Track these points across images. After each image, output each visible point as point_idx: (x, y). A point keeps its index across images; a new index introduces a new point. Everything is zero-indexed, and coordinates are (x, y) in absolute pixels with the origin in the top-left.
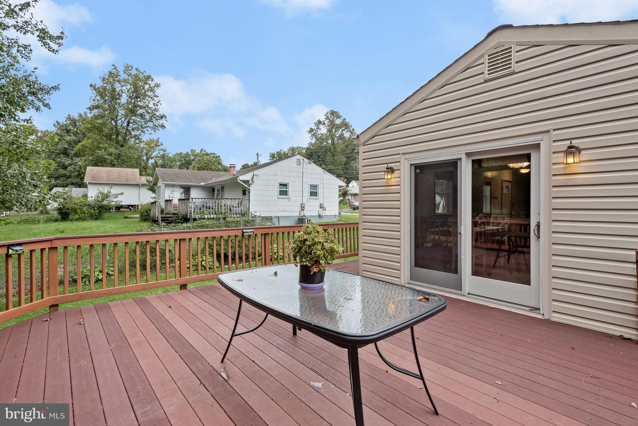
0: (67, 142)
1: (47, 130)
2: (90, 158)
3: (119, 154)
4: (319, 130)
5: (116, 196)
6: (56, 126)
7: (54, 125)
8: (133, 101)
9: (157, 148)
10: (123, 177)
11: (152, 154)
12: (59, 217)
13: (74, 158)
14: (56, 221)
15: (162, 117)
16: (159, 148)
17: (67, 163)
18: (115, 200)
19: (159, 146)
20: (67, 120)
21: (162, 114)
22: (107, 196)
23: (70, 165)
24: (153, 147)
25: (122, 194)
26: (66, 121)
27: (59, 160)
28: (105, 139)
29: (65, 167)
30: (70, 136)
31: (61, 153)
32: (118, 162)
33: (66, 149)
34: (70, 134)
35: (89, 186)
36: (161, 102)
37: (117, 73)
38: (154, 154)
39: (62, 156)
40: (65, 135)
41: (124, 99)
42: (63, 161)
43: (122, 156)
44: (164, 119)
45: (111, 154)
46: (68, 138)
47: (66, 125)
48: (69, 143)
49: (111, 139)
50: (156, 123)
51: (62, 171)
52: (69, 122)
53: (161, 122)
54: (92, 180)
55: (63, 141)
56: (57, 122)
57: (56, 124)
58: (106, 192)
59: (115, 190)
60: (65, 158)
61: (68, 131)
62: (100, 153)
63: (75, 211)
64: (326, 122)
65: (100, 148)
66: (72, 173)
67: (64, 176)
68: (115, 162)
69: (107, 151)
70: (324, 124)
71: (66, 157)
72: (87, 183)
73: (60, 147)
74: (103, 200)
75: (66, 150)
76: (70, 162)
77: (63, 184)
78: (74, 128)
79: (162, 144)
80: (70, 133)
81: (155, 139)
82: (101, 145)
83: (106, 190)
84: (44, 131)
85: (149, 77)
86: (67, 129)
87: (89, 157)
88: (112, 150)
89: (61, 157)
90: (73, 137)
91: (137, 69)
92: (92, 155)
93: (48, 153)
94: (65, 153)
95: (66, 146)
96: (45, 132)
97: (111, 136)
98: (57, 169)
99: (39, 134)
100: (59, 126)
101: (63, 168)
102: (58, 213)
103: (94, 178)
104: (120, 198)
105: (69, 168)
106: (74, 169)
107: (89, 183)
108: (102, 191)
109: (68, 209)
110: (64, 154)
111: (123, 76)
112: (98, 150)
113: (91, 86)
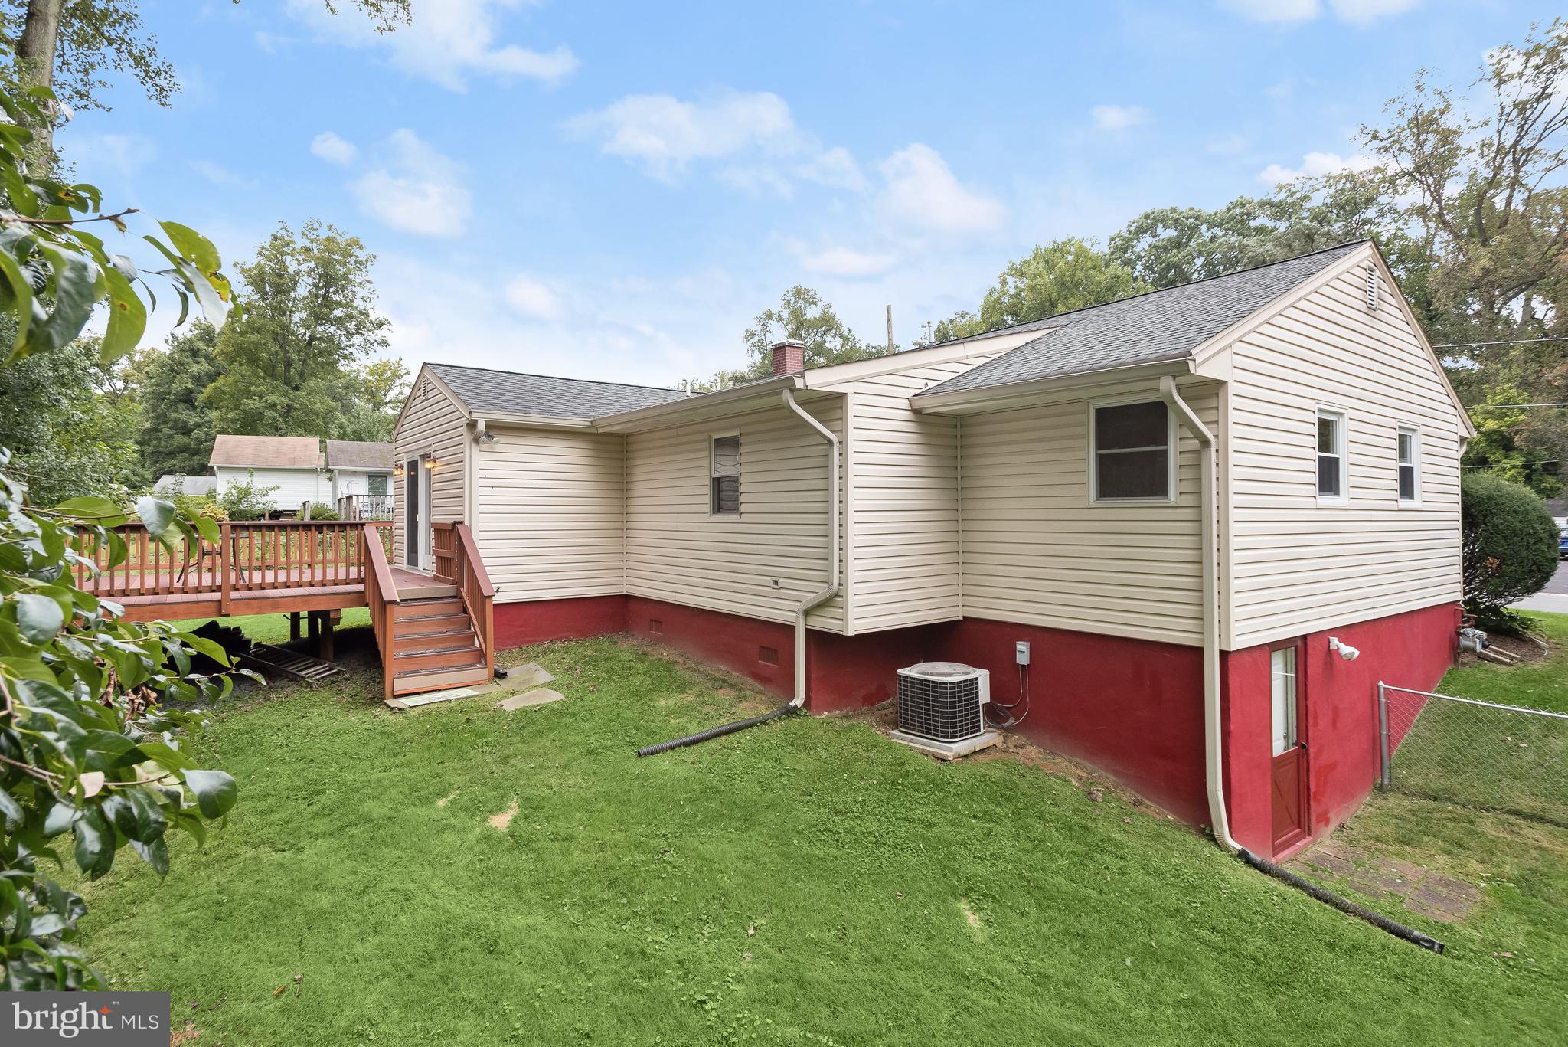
0: (193, 377)
1: (153, 349)
2: (231, 415)
3: (288, 406)
4: (767, 334)
5: (265, 493)
6: (170, 343)
7: (166, 341)
8: (322, 292)
9: (398, 382)
10: (285, 454)
11: (385, 395)
13: (207, 411)
15: (380, 325)
16: (401, 381)
17: (191, 422)
18: (264, 500)
19: (402, 376)
20: (193, 328)
21: (381, 318)
22: (247, 493)
23: (198, 426)
24: (388, 379)
25: (277, 488)
26: (191, 330)
27: (175, 415)
28: (262, 374)
29: (187, 431)
30: (198, 363)
31: (180, 401)
32: (286, 422)
33: (190, 391)
34: (198, 359)
35: (218, 474)
36: (377, 293)
37: (288, 236)
38: (391, 395)
39: (181, 406)
40: (189, 363)
41: (303, 290)
42: (184, 417)
43: (295, 409)
44: (385, 327)
45: (274, 406)
46: (195, 368)
47: (190, 340)
48: (198, 380)
49: (274, 376)
50: (371, 337)
51: (180, 439)
52: (197, 332)
53: (380, 334)
54: (225, 462)
55: (185, 375)
56: (172, 335)
57: (171, 338)
58: (244, 486)
59: (260, 482)
60: (187, 411)
61: (195, 353)
62: (252, 404)
64: (785, 314)
65: (249, 394)
66: (202, 442)
67: (185, 449)
68: (281, 423)
69: (264, 399)
70: (780, 319)
71: (191, 408)
72: (214, 467)
73: (177, 387)
74: (240, 500)
75: (191, 393)
76: (198, 420)
77: (184, 467)
78: (208, 346)
79: (408, 373)
80: (198, 356)
81: (393, 360)
82: (252, 388)
83: (243, 480)
84: (147, 350)
85: (355, 243)
86: (193, 349)
87: (228, 412)
88: (274, 397)
89: (180, 410)
90: (206, 367)
91: (330, 227)
92: (237, 408)
93: (151, 402)
94: (187, 399)
95: (189, 386)
96: (149, 354)
97: (274, 367)
98: (171, 435)
99: (137, 358)
100: (176, 343)
101: (183, 434)
103: (228, 457)
104: (272, 496)
105: (197, 434)
106: (207, 434)
107: (219, 468)
110: (185, 402)
111: (300, 243)
112: (247, 399)
113: (235, 265)
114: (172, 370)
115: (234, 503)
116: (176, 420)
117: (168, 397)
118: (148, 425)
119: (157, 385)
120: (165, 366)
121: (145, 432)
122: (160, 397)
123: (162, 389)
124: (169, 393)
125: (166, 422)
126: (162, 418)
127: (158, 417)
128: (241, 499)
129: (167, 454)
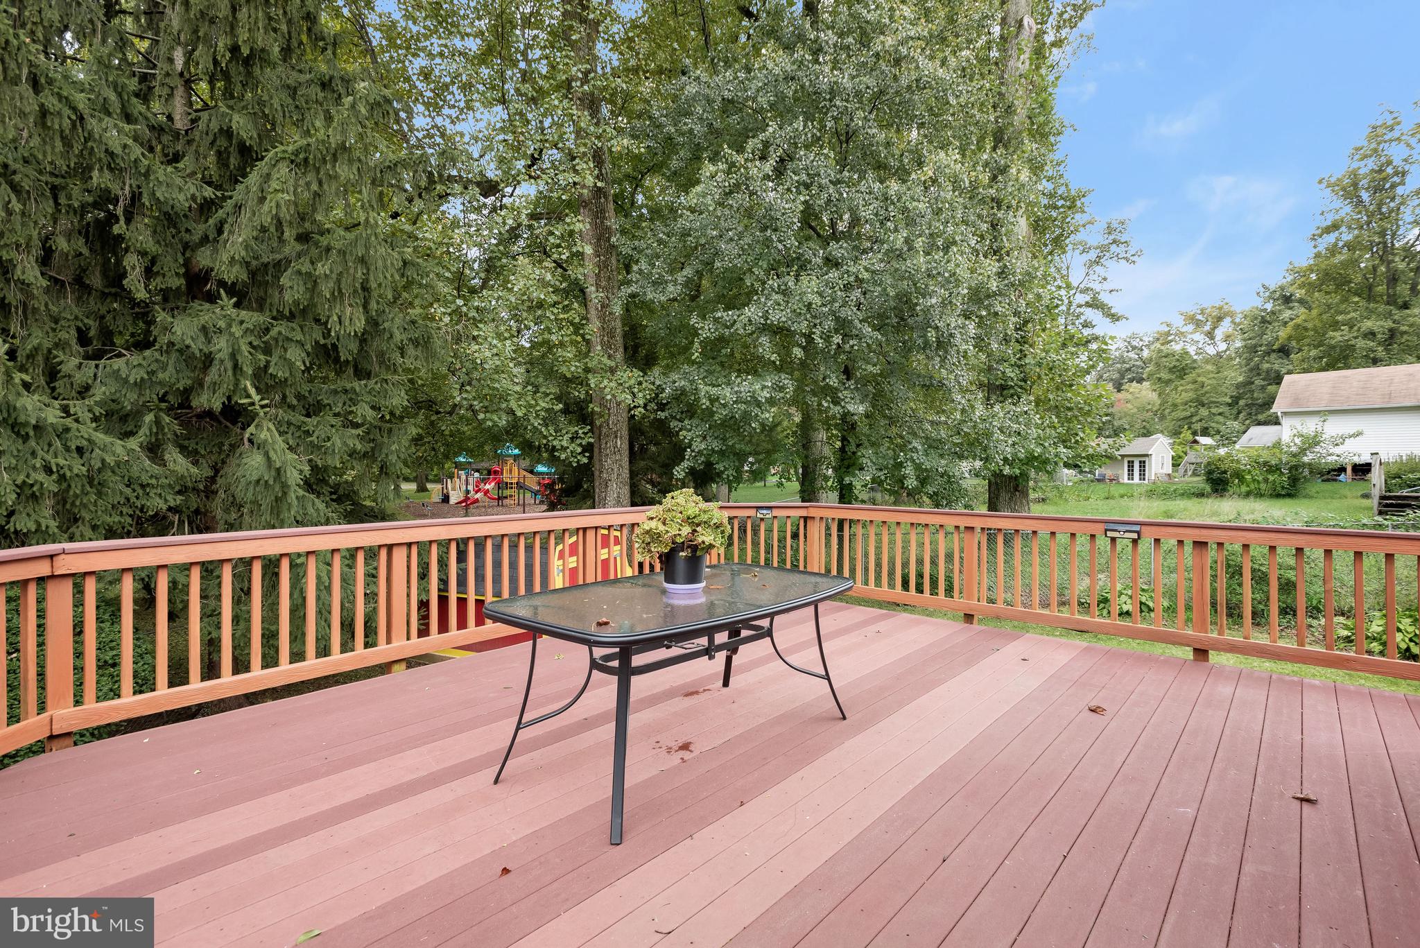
5: (1340, 441)
6: (1262, 295)
12: (1208, 488)
14: (1201, 495)
22: (1313, 442)
25: (1358, 434)
26: (1284, 278)
27: (1267, 366)
28: (1355, 299)
30: (1291, 308)
31: (1273, 351)
34: (1291, 305)
35: (1282, 421)
40: (1280, 311)
42: (1276, 367)
45: (1370, 334)
46: (1287, 315)
47: (1282, 288)
49: (1371, 298)
54: (1292, 405)
55: (1277, 324)
56: (1264, 286)
57: (1263, 290)
58: (1311, 433)
59: (1334, 427)
60: (1280, 360)
61: (1288, 300)
62: (1340, 336)
63: (1239, 475)
65: (1336, 326)
68: (1381, 353)
69: (1356, 328)
71: (1284, 357)
72: (1279, 414)
73: (1268, 337)
74: (1303, 451)
77: (1260, 419)
80: (1292, 301)
83: (1310, 426)
86: (1286, 296)
87: (1310, 351)
88: (1370, 323)
92: (1320, 344)
93: (1244, 356)
97: (1371, 288)
98: (1263, 386)
100: (1267, 294)
102: (1207, 480)
103: (1296, 400)
104: (1351, 444)
107: (1285, 414)
108: (1300, 428)
109: (1225, 472)
112: (1333, 331)
113: (1320, 182)
114: (1264, 321)
115: (1294, 455)
116: (1268, 371)
117: (1259, 349)
118: (1241, 379)
119: (1250, 339)
120: (1256, 318)
121: (1238, 386)
122: (1253, 349)
123: (1253, 342)
124: (1261, 346)
125: (1259, 374)
126: (1256, 370)
127: (1251, 370)
128: (1305, 450)
129: (1261, 406)
